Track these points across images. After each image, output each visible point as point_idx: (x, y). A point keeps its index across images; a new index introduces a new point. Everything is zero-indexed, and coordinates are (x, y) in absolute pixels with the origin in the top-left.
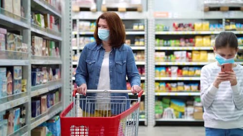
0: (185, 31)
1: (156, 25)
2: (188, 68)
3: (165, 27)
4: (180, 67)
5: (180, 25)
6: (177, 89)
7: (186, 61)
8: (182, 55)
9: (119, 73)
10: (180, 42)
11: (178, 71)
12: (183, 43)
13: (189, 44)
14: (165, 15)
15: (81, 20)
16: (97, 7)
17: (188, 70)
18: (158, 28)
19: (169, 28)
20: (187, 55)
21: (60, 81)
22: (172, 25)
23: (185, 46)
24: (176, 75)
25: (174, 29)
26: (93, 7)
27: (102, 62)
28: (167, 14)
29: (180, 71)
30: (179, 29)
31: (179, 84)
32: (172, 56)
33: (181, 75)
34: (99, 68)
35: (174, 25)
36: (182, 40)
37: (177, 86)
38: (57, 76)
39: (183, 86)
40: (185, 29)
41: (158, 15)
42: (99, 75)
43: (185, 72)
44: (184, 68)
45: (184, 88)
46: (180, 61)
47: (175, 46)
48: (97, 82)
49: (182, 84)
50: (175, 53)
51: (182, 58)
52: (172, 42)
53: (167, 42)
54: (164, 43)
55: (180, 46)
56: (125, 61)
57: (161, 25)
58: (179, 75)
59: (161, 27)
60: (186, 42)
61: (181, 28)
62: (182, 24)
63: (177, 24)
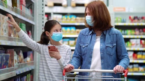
0: (139, 22)
1: (115, 18)
2: (141, 53)
3: (122, 19)
4: (135, 52)
5: (135, 18)
6: (133, 70)
7: (140, 47)
8: (137, 42)
9: (109, 55)
10: (135, 31)
11: (134, 55)
12: (137, 32)
13: (142, 33)
14: (123, 10)
15: (54, 13)
16: (68, 3)
17: (142, 55)
18: (117, 20)
19: (126, 20)
20: (141, 42)
21: (32, 64)
22: (128, 18)
23: (140, 35)
24: (132, 58)
25: (130, 21)
26: (65, 3)
27: (93, 45)
28: (124, 9)
29: (135, 55)
30: (134, 21)
31: (135, 65)
32: (128, 43)
33: (136, 58)
34: (91, 51)
35: (130, 18)
36: (136, 30)
37: (133, 67)
38: (28, 59)
39: (138, 67)
40: (139, 21)
41: (116, 9)
42: (91, 57)
43: (139, 56)
44: (139, 53)
45: (139, 69)
46: (136, 47)
47: (131, 34)
48: (90, 63)
49: (137, 65)
50: (131, 40)
51: (137, 45)
52: (128, 32)
53: (124, 32)
54: (122, 32)
55: (135, 35)
56: (115, 44)
57: (119, 18)
58: (135, 58)
59: (119, 20)
60: (140, 32)
61: (136, 20)
62: (137, 17)
63: (132, 17)
